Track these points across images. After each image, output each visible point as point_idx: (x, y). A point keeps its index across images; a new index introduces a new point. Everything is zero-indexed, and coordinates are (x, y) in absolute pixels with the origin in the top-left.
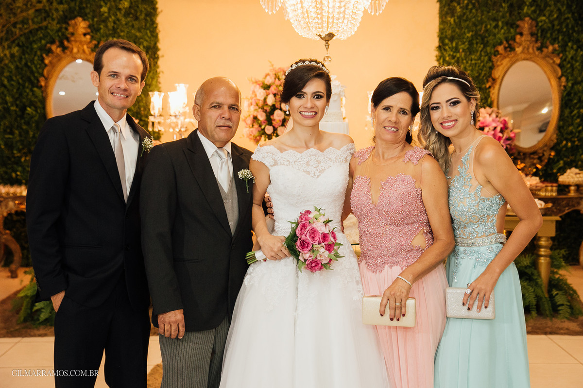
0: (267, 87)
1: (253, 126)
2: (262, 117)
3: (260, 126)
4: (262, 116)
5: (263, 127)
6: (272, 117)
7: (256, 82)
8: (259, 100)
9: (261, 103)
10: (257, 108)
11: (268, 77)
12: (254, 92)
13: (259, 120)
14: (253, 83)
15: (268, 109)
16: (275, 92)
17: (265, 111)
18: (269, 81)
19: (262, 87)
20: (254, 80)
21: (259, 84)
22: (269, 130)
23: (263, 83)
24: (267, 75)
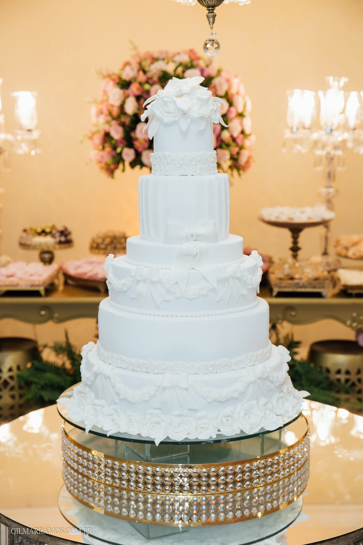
0: (125, 85)
1: (104, 148)
2: (117, 134)
3: (114, 148)
4: (117, 132)
5: (119, 150)
6: (132, 134)
7: (109, 76)
8: (113, 106)
9: (115, 112)
10: (109, 118)
11: (128, 69)
12: (105, 92)
13: (112, 138)
14: (104, 77)
15: (127, 121)
16: (138, 93)
17: (123, 125)
18: (128, 74)
19: (118, 84)
20: (105, 73)
21: (113, 80)
22: (129, 154)
23: (120, 78)
24: (127, 64)
